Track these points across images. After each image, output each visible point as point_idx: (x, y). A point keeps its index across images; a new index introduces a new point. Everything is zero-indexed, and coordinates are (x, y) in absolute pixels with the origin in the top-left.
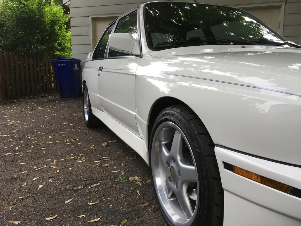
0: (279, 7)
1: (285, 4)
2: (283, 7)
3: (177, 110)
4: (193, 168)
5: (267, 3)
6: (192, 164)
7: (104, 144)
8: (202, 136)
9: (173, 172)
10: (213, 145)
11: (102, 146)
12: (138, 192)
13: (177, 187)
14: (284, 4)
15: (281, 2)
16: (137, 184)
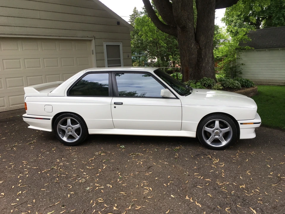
0: (91, 41)
2: (93, 41)
4: (228, 128)
5: (85, 37)
7: (123, 147)
9: (217, 133)
13: (219, 136)
14: (94, 39)
15: (92, 37)
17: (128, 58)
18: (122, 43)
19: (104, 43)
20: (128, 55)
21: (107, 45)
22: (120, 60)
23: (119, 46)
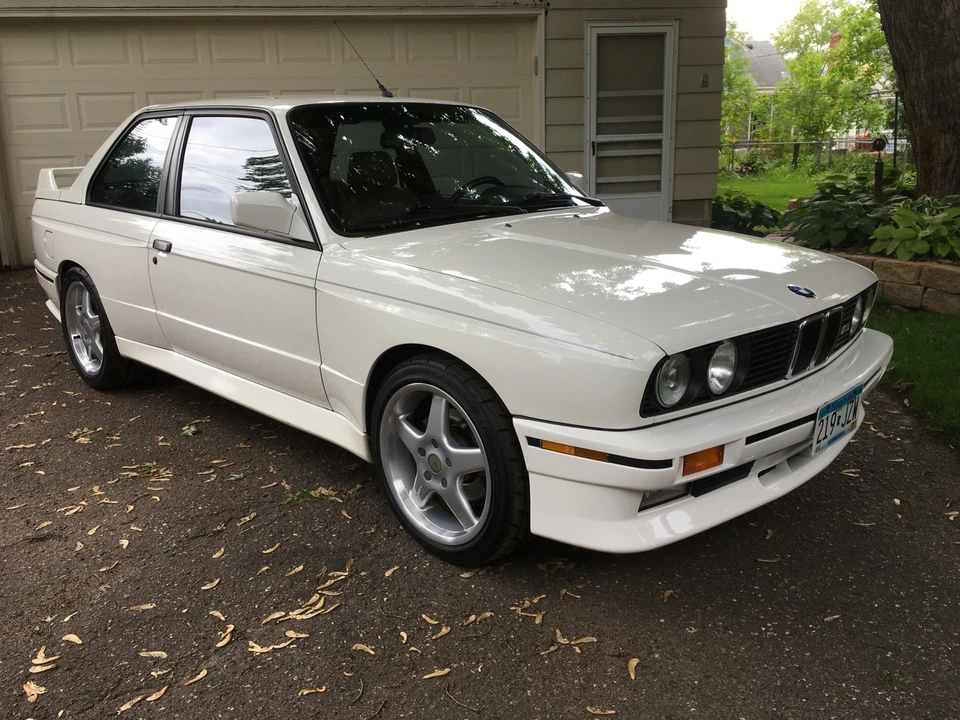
0: (533, 19)
1: (546, 13)
2: (541, 19)
3: (440, 365)
4: (478, 451)
5: (504, 6)
6: (474, 445)
7: (189, 430)
8: (489, 404)
9: (435, 464)
10: (508, 417)
11: (187, 436)
12: (344, 513)
13: (444, 485)
14: (543, 12)
15: (535, 6)
16: (332, 501)
17: (704, 90)
18: (676, 24)
19: (587, 27)
20: (705, 76)
21: (600, 38)
22: (661, 98)
23: (661, 37)
